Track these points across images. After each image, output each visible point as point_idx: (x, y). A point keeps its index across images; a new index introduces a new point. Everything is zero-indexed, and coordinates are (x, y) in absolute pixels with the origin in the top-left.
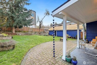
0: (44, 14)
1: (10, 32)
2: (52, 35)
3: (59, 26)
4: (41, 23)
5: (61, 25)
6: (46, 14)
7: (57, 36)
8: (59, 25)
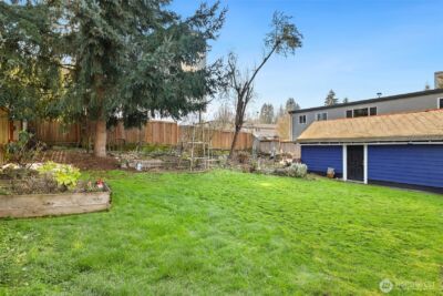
0: (267, 43)
1: (79, 151)
2: (330, 171)
3: (349, 115)
4: (244, 100)
5: (369, 106)
6: (278, 42)
7: (370, 182)
8: (352, 108)
